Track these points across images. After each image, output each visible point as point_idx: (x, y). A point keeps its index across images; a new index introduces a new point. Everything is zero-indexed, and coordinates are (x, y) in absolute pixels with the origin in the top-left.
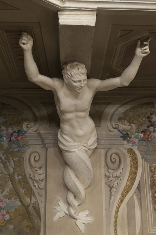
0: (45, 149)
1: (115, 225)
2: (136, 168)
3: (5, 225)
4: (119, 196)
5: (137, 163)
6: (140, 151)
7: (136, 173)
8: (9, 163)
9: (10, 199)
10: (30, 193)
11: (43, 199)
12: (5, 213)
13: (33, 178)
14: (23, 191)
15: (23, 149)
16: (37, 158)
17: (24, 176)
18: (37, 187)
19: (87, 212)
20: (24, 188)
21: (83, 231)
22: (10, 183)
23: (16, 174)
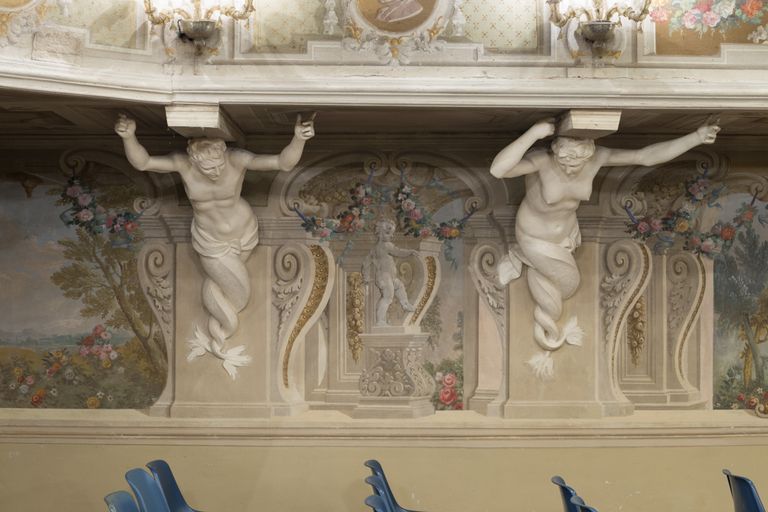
0: (172, 246)
1: (285, 369)
2: (325, 279)
3: (111, 368)
4: (293, 324)
5: (326, 270)
6: (333, 251)
7: (324, 287)
8: (114, 268)
9: (117, 326)
10: (150, 318)
11: (170, 327)
12: (110, 348)
13: (154, 294)
14: (138, 315)
15: (135, 245)
16: (159, 261)
17: (139, 291)
18: (160, 308)
19: (240, 349)
20: (139, 310)
21: (234, 378)
22: (116, 302)
23: (125, 286)
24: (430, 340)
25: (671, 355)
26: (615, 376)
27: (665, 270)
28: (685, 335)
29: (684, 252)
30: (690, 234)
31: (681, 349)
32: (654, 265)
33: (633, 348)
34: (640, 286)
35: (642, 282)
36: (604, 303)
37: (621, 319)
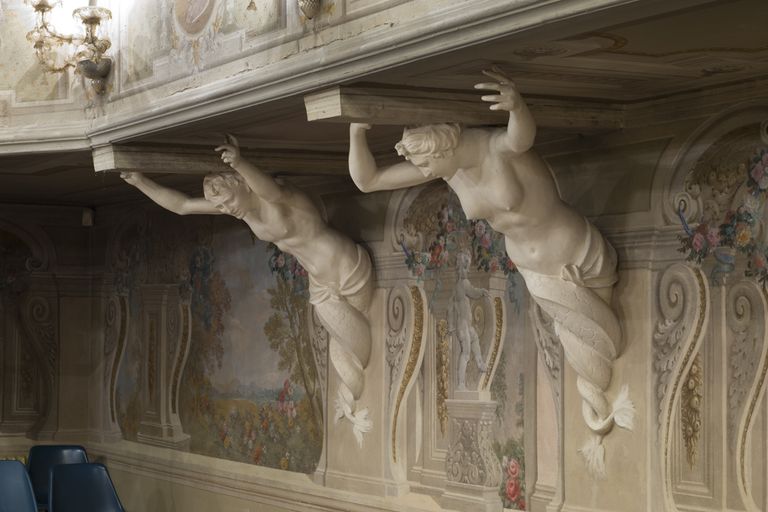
3: (293, 427)
5: (422, 317)
8: (295, 317)
9: (296, 382)
10: (314, 373)
11: (325, 384)
12: (292, 405)
13: (316, 345)
14: (308, 369)
17: (309, 343)
18: (320, 362)
20: (308, 364)
22: (296, 354)
23: (301, 338)
24: (497, 412)
25: (731, 452)
26: (669, 480)
27: (724, 310)
28: (748, 421)
29: (746, 279)
30: (753, 249)
31: (743, 443)
32: (711, 302)
33: (689, 438)
34: (696, 337)
35: (699, 330)
36: (657, 365)
37: (675, 389)
